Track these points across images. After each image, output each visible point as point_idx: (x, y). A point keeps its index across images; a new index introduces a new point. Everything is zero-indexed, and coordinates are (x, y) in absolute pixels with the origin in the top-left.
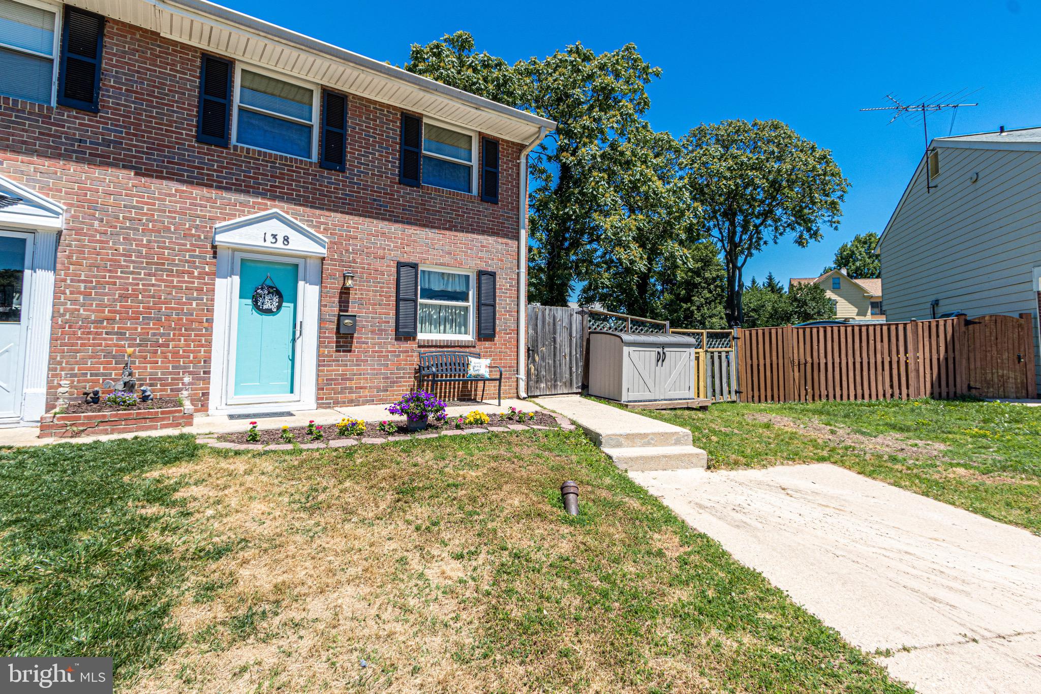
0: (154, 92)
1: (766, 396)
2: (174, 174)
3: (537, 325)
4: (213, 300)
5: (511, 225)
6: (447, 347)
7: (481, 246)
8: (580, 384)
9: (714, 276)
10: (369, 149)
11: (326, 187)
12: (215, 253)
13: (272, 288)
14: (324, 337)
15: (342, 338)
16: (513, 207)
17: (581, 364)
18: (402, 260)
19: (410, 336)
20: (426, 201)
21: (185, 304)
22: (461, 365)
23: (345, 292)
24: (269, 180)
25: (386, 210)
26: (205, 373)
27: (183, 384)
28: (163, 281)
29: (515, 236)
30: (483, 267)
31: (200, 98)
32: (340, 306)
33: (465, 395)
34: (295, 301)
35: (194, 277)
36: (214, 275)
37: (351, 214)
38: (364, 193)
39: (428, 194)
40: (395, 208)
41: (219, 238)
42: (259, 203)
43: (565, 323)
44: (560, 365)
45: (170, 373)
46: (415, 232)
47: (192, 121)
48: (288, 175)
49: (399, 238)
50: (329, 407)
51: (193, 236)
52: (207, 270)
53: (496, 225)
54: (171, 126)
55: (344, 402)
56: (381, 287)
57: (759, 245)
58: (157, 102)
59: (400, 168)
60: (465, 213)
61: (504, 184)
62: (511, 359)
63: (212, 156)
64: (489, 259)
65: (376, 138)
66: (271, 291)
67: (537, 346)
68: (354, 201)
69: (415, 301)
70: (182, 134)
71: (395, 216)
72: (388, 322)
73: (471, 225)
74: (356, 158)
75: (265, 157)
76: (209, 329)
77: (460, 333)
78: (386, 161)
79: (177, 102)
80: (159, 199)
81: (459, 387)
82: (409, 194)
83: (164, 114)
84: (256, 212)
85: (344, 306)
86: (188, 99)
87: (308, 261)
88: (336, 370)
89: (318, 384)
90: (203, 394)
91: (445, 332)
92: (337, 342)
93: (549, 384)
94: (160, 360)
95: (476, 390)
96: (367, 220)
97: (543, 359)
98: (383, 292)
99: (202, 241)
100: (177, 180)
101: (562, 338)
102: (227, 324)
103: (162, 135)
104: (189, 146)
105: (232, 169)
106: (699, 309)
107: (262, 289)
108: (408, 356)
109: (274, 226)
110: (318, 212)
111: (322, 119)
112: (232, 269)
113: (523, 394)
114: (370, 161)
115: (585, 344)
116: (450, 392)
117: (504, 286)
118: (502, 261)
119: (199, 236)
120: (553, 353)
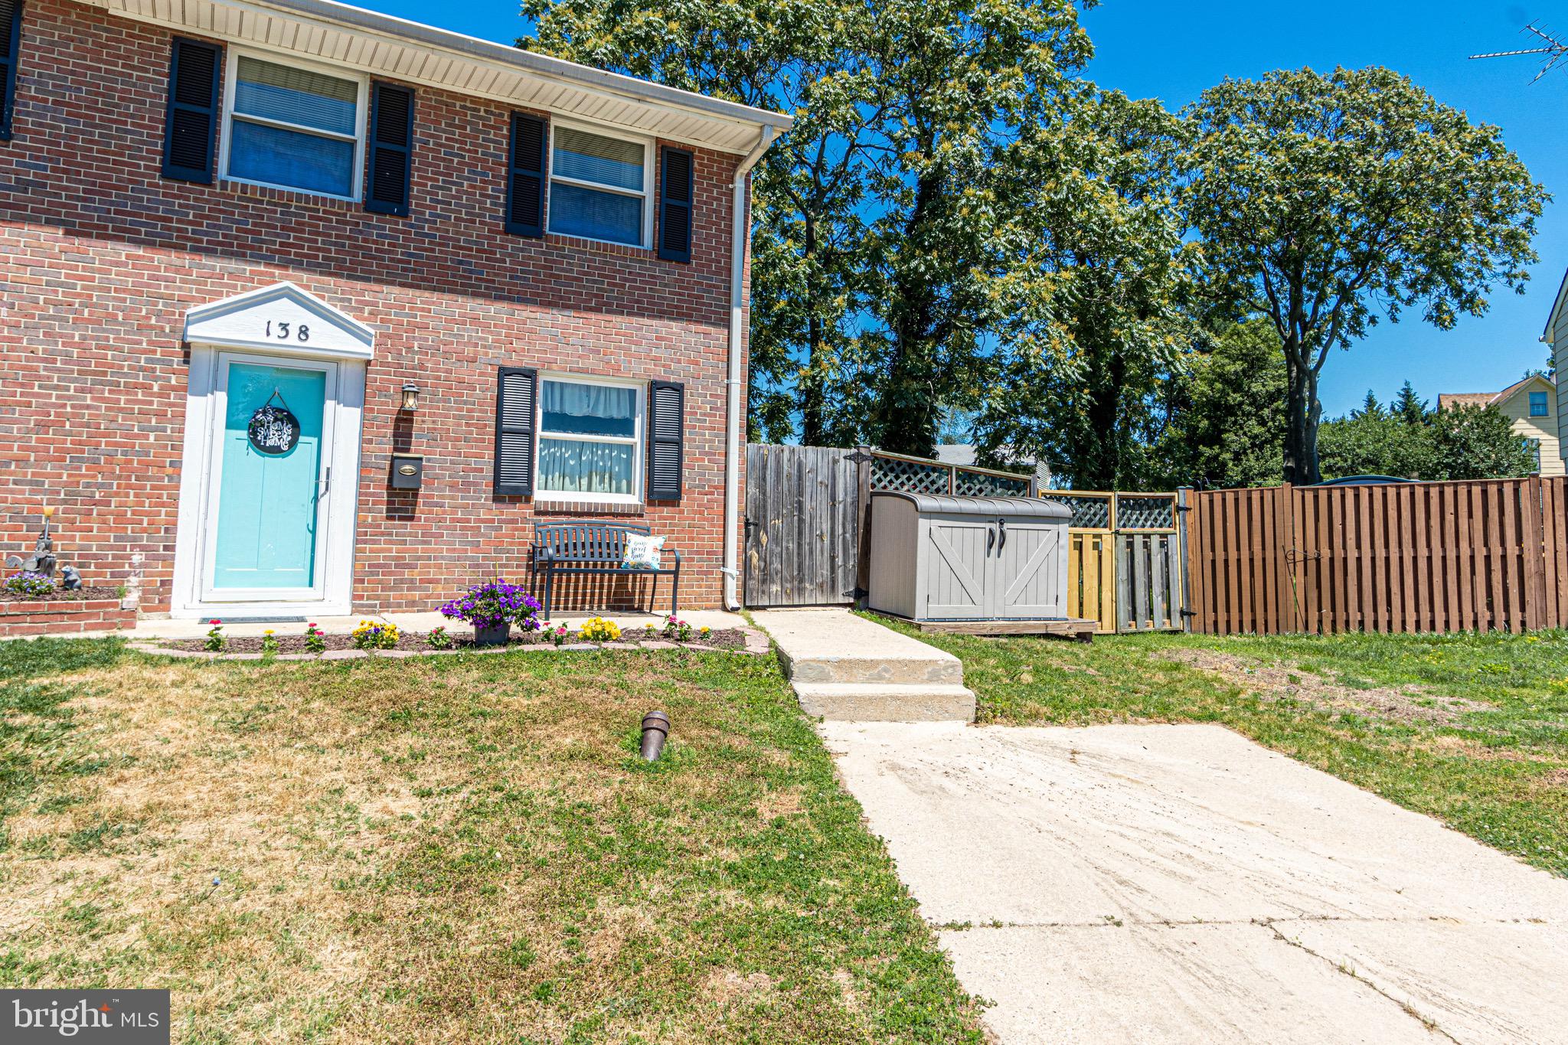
0: (97, 102)
1: (1241, 622)
2: (125, 230)
3: (764, 479)
4: (181, 431)
5: (714, 299)
6: (589, 514)
7: (657, 338)
8: (852, 589)
9: (1271, 389)
10: (451, 176)
11: (375, 242)
12: (187, 355)
13: (281, 411)
14: (366, 495)
15: (397, 495)
16: (721, 268)
17: (853, 551)
18: (508, 364)
19: (521, 495)
20: (554, 262)
21: (137, 437)
22: (612, 547)
23: (404, 420)
24: (277, 235)
25: (481, 280)
26: (166, 548)
27: (131, 565)
28: (103, 400)
29: (722, 320)
30: (660, 374)
31: (168, 107)
32: (396, 442)
33: (622, 601)
34: (318, 434)
35: (152, 395)
36: (184, 389)
37: (418, 287)
38: (441, 252)
39: (556, 248)
40: (496, 275)
41: (194, 331)
42: (261, 273)
43: (823, 475)
44: (811, 552)
45: (111, 548)
46: (533, 315)
47: (156, 145)
48: (310, 225)
49: (502, 327)
50: (374, 612)
51: (152, 327)
52: (173, 382)
53: (685, 301)
54: (122, 155)
55: (399, 605)
56: (469, 411)
57: (1359, 324)
58: (101, 119)
59: (506, 206)
60: (626, 280)
61: (703, 227)
62: (711, 540)
63: (187, 198)
64: (672, 360)
65: (463, 157)
66: (280, 416)
67: (765, 517)
68: (424, 265)
69: (530, 434)
70: (139, 166)
71: (496, 289)
72: (482, 470)
73: (637, 302)
74: (428, 193)
75: (272, 196)
76: (175, 478)
77: (618, 490)
78: (481, 195)
79: (132, 116)
80: (100, 271)
81: (610, 587)
82: (522, 250)
83: (112, 137)
84: (256, 288)
85: (403, 443)
86: (150, 111)
87: (343, 367)
88: (386, 550)
89: (354, 572)
90: (163, 583)
91: (589, 489)
92: (389, 502)
93: (789, 585)
94: (95, 526)
95: (642, 593)
96: (446, 296)
97: (777, 540)
98: (472, 418)
99: (166, 335)
100: (131, 241)
101: (815, 503)
102: (205, 470)
103: (107, 169)
104: (149, 184)
105: (218, 219)
106: (1237, 458)
107: (264, 413)
108: (516, 529)
109: (285, 310)
110: (359, 285)
111: (370, 131)
112: (216, 380)
113: (732, 602)
114: (453, 197)
115: (862, 515)
116: (593, 594)
117: (699, 408)
118: (697, 363)
119: (162, 329)
120: (796, 530)
